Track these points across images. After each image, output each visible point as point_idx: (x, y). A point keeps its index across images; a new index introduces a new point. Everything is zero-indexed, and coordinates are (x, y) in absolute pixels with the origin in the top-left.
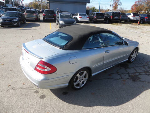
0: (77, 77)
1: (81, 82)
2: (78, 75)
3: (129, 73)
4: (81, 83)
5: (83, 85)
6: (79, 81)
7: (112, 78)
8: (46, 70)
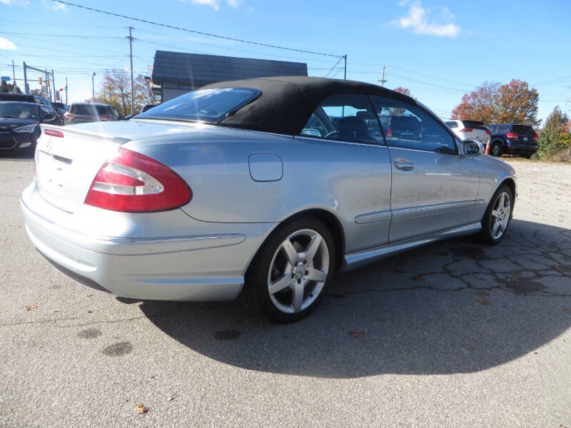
0: (283, 252)
1: (299, 281)
2: (287, 245)
3: (493, 273)
4: (299, 288)
5: (310, 301)
6: (293, 276)
7: (429, 287)
8: (140, 191)
